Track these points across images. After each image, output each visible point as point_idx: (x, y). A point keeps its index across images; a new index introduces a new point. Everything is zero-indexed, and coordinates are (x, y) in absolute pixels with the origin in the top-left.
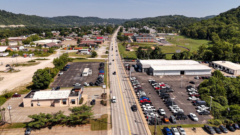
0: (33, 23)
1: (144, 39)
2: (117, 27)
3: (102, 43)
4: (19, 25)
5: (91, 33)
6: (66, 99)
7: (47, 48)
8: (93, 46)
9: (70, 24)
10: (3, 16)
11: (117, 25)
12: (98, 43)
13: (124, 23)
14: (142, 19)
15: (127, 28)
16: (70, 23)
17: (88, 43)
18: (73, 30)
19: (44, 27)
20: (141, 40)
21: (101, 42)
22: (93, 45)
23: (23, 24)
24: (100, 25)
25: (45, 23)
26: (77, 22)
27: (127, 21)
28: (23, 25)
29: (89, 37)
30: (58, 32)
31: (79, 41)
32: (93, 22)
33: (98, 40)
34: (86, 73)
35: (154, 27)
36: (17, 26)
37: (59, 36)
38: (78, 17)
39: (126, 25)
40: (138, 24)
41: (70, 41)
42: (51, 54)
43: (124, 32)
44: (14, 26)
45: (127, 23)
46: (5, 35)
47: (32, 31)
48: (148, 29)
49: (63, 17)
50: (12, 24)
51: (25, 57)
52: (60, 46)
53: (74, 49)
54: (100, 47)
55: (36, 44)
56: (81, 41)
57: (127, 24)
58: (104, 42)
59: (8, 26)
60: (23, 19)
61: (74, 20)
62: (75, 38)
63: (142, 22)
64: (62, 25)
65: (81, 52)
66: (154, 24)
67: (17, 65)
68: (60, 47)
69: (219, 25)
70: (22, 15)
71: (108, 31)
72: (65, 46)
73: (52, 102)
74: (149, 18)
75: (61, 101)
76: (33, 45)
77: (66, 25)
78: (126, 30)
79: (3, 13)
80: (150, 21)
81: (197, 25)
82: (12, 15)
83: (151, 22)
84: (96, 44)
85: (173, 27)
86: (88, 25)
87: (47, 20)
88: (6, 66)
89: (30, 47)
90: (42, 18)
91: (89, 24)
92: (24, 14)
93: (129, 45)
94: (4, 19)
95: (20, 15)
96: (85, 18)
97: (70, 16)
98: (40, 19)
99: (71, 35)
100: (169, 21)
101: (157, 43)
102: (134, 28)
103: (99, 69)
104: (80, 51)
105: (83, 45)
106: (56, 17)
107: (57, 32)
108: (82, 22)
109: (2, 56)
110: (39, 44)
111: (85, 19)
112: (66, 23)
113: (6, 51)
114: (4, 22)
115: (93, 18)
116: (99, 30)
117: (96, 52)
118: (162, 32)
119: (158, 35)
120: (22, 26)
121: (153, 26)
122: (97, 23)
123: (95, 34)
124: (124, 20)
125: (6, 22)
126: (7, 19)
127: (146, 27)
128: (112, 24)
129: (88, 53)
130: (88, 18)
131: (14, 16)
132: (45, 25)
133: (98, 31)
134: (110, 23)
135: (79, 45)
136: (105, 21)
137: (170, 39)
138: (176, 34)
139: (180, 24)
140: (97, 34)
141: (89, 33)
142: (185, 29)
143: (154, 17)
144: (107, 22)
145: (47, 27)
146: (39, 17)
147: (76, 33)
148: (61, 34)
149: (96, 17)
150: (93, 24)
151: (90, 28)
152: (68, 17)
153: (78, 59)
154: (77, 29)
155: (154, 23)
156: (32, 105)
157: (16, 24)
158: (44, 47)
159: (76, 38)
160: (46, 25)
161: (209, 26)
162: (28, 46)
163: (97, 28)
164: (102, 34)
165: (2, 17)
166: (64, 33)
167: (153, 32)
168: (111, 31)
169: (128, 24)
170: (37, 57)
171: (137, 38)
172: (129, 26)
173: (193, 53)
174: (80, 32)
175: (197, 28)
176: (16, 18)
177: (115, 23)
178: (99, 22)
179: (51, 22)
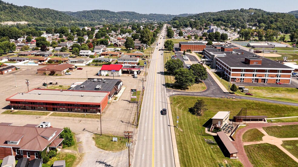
0: (41, 19)
1: (255, 73)
4: (18, 22)
11: (160, 23)
13: (171, 21)
19: (56, 25)
23: (25, 21)
25: (60, 20)
26: (107, 18)
27: (176, 17)
32: (128, 19)
36: (15, 23)
38: (108, 12)
39: (175, 23)
43: (176, 36)
44: (11, 23)
45: (176, 19)
49: (88, 12)
50: (8, 19)
57: (177, 21)
59: (2, 23)
60: (27, 13)
61: (103, 15)
70: (28, 8)
74: (209, 13)
78: (180, 34)
87: (64, 16)
90: (57, 12)
91: (122, 21)
92: (32, 7)
95: (25, 7)
96: (118, 13)
97: (98, 10)
98: (53, 14)
102: (190, 29)
108: (113, 19)
111: (118, 15)
112: (92, 19)
115: (128, 13)
120: (23, 23)
122: (133, 20)
124: (170, 16)
128: (154, 21)
130: (122, 13)
131: (14, 9)
133: (127, 34)
134: (151, 19)
136: (144, 18)
143: (215, 12)
144: (147, 18)
145: (60, 25)
146: (54, 11)
149: (132, 12)
150: (127, 21)
157: (15, 20)
168: (150, 37)
172: (181, 25)
176: (15, 12)
177: (157, 20)
178: (136, 19)
179: (69, 17)
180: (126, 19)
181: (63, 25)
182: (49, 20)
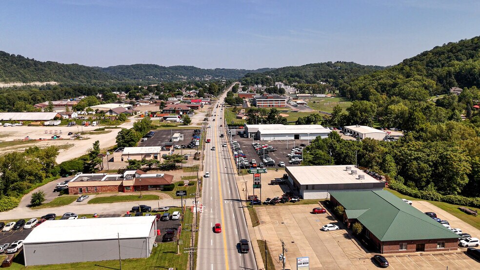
0: (72, 79)
1: (268, 102)
2: (228, 83)
3: (200, 108)
4: (48, 83)
5: (182, 94)
6: (157, 154)
7: (114, 115)
8: (184, 111)
9: (141, 80)
10: (19, 66)
11: (229, 81)
12: (194, 108)
13: (243, 78)
14: (278, 70)
15: (246, 84)
16: (140, 77)
17: (177, 107)
18: (150, 90)
19: (94, 85)
20: (265, 103)
21: (198, 106)
22: (186, 110)
23: (55, 81)
24: (198, 81)
25: (95, 78)
26: (155, 76)
27: (249, 74)
28: (55, 83)
29: (178, 100)
30: (123, 92)
31: (162, 105)
32: (184, 76)
33: (194, 104)
34: (177, 138)
35: (296, 84)
36: (45, 83)
37: (126, 99)
38: (156, 67)
39: (246, 81)
40: (267, 79)
41: (146, 106)
42: (123, 123)
43: (240, 91)
44: (39, 84)
45: (249, 76)
46: (39, 98)
47: (79, 92)
48: (283, 86)
49: (127, 67)
50: (35, 80)
51: (86, 126)
52: (134, 112)
53: (156, 117)
54: (196, 114)
55: (94, 109)
56: (166, 105)
57: (248, 79)
58: (202, 107)
59: (28, 84)
60: (54, 71)
61: (149, 72)
62: (156, 102)
63: (276, 76)
64: (127, 81)
65: (167, 119)
66: (296, 78)
67: (83, 133)
68: (134, 114)
69: (395, 79)
70: (54, 65)
71: (212, 91)
72: (141, 112)
73: (143, 156)
74: (290, 67)
75: (152, 156)
76: (91, 112)
77: (133, 81)
78: (244, 89)
79: (19, 61)
80: (291, 72)
81: (365, 78)
82: (36, 63)
83: (291, 74)
84: (190, 109)
85: (329, 83)
86: (176, 81)
87: (98, 73)
88: (69, 134)
89: (87, 114)
90: (89, 69)
91: (177, 79)
93: (243, 111)
94: (21, 71)
95: (49, 63)
96: (170, 68)
97: (142, 65)
98: (85, 71)
99: (147, 98)
100: (324, 73)
101: (290, 108)
102: (260, 86)
103: (194, 135)
104: (165, 118)
105: (169, 110)
106: (114, 67)
107: (121, 93)
108: (163, 76)
109: (53, 125)
110: (100, 109)
111: (171, 71)
112: (134, 77)
113: (55, 119)
114: (20, 76)
115: (185, 68)
116: (196, 89)
117: (189, 118)
118: (307, 92)
119: (298, 97)
120: (53, 83)
121: (295, 81)
122: (192, 77)
123: (189, 96)
124: (243, 71)
125: (23, 76)
126: (26, 70)
127: (280, 83)
128: (221, 78)
129: (178, 120)
131: (40, 66)
132: (95, 81)
133: (193, 91)
134: (217, 76)
135: (163, 110)
136: (208, 74)
137: (314, 102)
138: (329, 95)
139: (342, 77)
140: (192, 95)
141: (179, 94)
142: (344, 87)
144: (211, 74)
145: (98, 85)
146: (84, 67)
147: (156, 94)
148: (130, 97)
150: (184, 79)
151: (179, 87)
152: (137, 67)
153: (164, 126)
154: (156, 87)
155: (297, 76)
156: (122, 160)
157: (43, 79)
158: (108, 114)
159: (158, 102)
160: (98, 81)
161: (380, 81)
162: (83, 113)
163: (192, 87)
164: (199, 95)
165: (18, 68)
166: (134, 96)
167: (291, 93)
168: (217, 90)
169: (250, 78)
170: (104, 126)
171: (258, 101)
172: (251, 82)
173: (324, 117)
174: (162, 93)
175: (362, 85)
176: (42, 70)
177: (226, 77)
178: (196, 76)
179: (106, 75)
180: (183, 77)
181: (102, 85)
182: (82, 80)
